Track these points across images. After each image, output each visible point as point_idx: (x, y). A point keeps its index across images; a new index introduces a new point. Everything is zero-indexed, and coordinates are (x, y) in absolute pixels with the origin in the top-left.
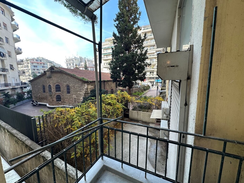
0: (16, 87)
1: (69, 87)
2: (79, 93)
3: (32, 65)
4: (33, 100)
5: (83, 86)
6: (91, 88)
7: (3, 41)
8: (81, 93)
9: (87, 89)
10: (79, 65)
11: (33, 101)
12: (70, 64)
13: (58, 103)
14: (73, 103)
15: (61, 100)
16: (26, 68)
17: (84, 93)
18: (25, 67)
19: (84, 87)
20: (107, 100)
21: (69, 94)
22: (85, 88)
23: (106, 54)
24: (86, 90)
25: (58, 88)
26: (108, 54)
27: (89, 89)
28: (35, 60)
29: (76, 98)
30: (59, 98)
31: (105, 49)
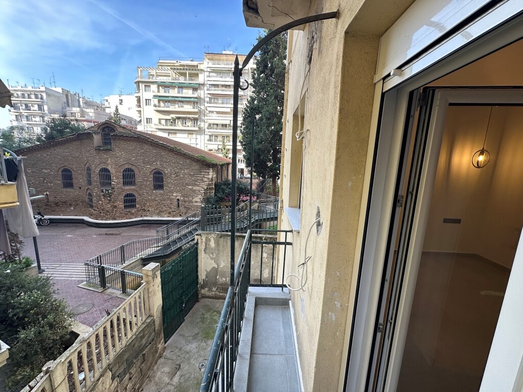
1: (161, 174)
2: (191, 189)
5: (203, 173)
8: (197, 188)
13: (129, 212)
14: (171, 211)
15: (135, 206)
17: (206, 187)
19: (205, 176)
21: (161, 191)
22: (209, 179)
23: (166, 99)
24: (210, 183)
25: (129, 177)
26: (170, 99)
29: (182, 198)
30: (130, 201)
31: (161, 86)
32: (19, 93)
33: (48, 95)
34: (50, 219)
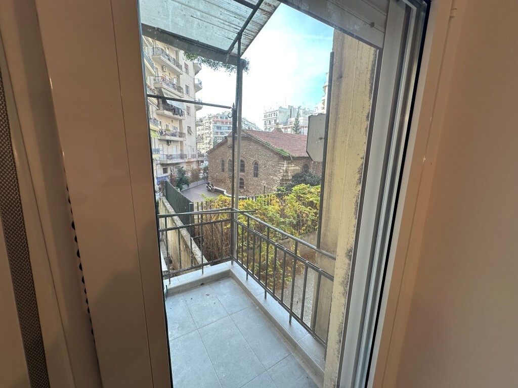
0: (192, 160)
1: (258, 164)
2: (272, 178)
3: (215, 126)
4: (209, 182)
5: (280, 165)
6: (294, 169)
7: (183, 93)
8: (275, 178)
9: (287, 171)
10: (286, 123)
11: (208, 184)
12: (270, 121)
15: (243, 187)
16: (207, 131)
17: (281, 179)
18: (206, 129)
19: (282, 168)
20: (308, 196)
21: (257, 179)
22: (283, 170)
24: (285, 174)
25: (242, 166)
27: (289, 172)
28: (219, 117)
29: (266, 185)
30: (241, 184)
32: (268, 114)
33: (280, 112)
34: (216, 189)
